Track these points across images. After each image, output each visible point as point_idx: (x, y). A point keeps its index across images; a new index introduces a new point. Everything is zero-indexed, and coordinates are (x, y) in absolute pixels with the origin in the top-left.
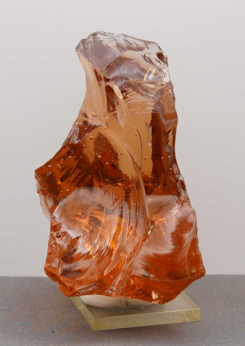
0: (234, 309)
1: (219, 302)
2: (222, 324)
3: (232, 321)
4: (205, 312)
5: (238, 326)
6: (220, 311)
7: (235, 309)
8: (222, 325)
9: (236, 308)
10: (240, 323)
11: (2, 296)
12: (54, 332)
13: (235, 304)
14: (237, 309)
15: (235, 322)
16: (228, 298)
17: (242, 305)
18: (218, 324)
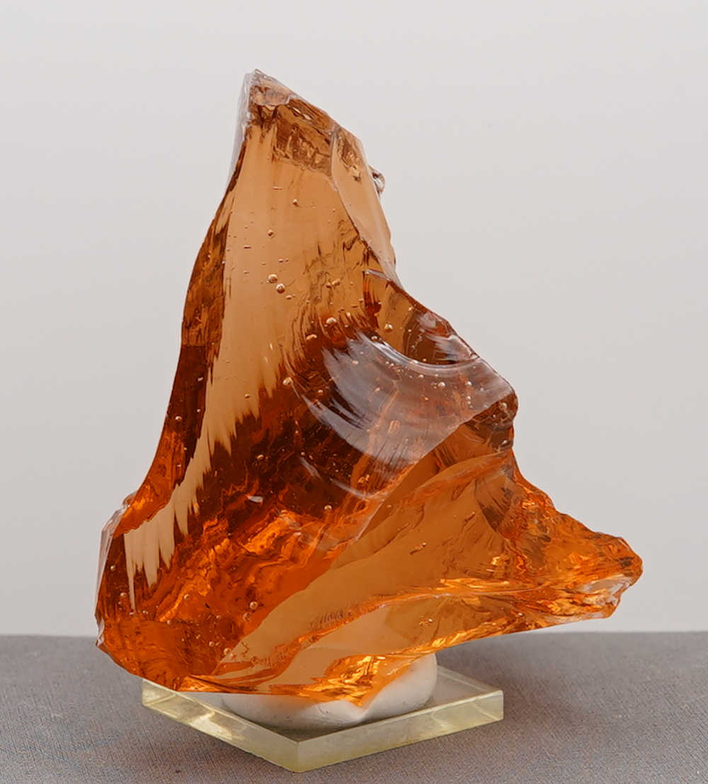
0: (616, 717)
1: (581, 700)
2: (587, 751)
3: (612, 744)
4: (546, 722)
5: (625, 756)
6: (582, 721)
7: (620, 716)
8: (588, 754)
9: (620, 714)
10: (630, 749)
13: (618, 704)
14: (625, 716)
15: (619, 746)
16: (603, 689)
17: (637, 706)
18: (578, 751)
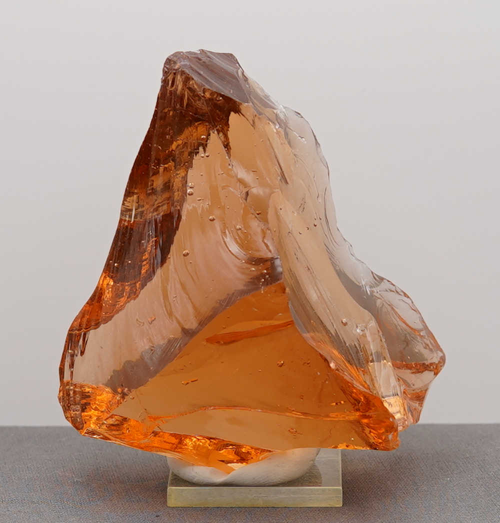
0: (446, 479)
1: (423, 469)
2: (427, 503)
3: (443, 497)
4: (400, 484)
6: (423, 483)
10: (455, 501)
11: (77, 462)
12: (159, 516)
14: (451, 479)
15: (448, 499)
16: (438, 462)
18: (421, 503)
